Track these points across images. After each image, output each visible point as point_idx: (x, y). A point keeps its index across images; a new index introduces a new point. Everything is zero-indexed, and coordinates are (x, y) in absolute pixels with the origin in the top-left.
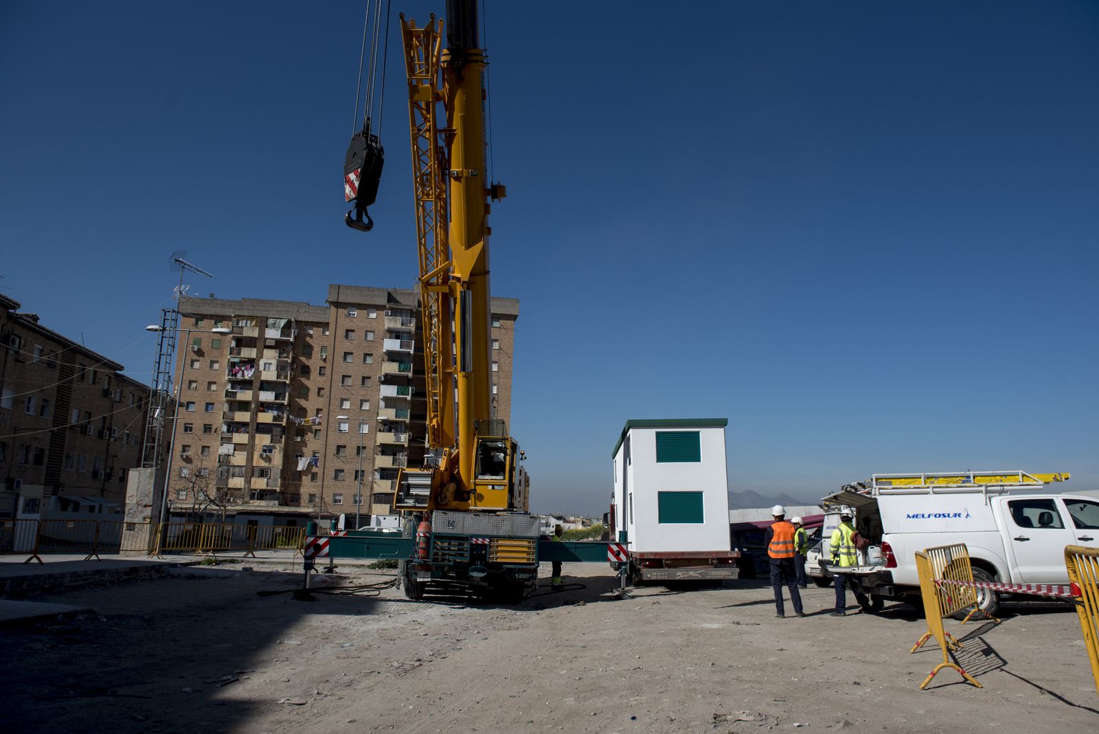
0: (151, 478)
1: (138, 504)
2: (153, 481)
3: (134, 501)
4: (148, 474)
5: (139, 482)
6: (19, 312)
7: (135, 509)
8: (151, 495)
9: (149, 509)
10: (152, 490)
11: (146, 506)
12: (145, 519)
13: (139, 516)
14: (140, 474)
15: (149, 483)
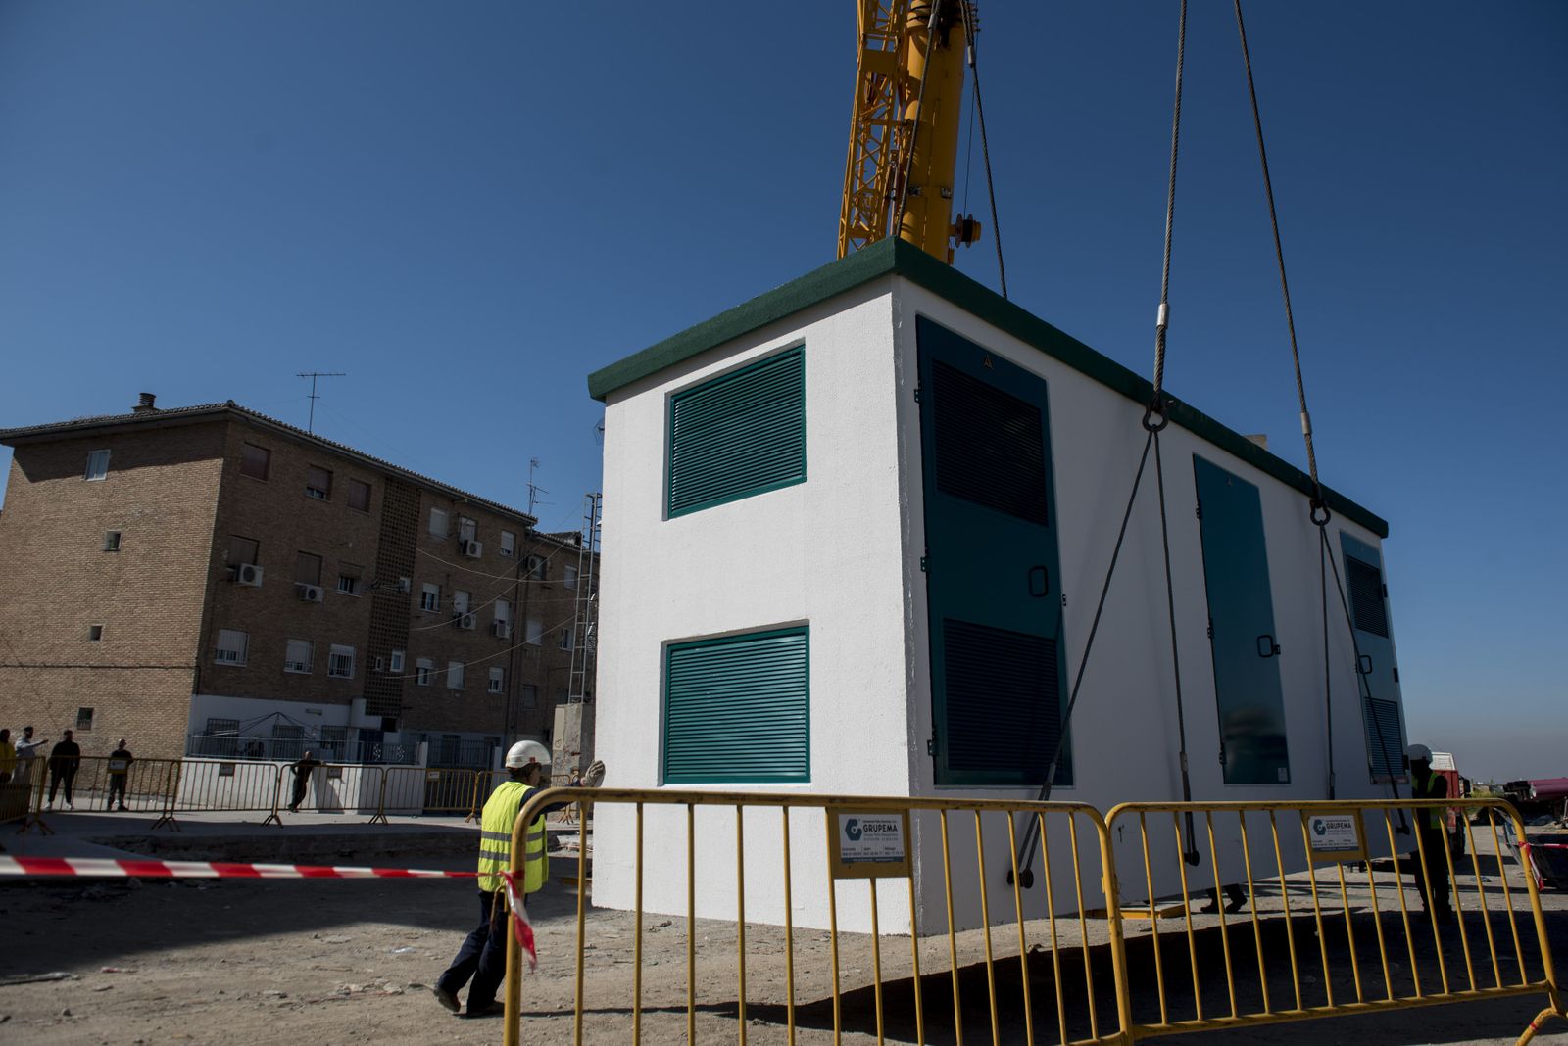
0: (578, 718)
1: (565, 751)
2: (580, 721)
3: (561, 748)
4: (575, 712)
5: (566, 722)
6: (536, 528)
7: (562, 758)
8: (579, 740)
9: (577, 758)
10: (579, 733)
11: (573, 754)
12: (573, 771)
13: (566, 768)
14: (566, 712)
15: (576, 723)
